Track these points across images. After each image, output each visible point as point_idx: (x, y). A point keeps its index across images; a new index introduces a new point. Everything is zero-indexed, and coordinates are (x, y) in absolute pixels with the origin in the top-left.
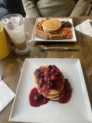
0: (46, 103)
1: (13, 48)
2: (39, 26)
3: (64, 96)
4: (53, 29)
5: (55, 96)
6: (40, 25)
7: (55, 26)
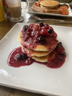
0: (29, 64)
1: (9, 17)
2: (37, 4)
3: (55, 59)
4: (50, 5)
5: (43, 55)
6: (39, 3)
7: (52, 3)
